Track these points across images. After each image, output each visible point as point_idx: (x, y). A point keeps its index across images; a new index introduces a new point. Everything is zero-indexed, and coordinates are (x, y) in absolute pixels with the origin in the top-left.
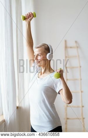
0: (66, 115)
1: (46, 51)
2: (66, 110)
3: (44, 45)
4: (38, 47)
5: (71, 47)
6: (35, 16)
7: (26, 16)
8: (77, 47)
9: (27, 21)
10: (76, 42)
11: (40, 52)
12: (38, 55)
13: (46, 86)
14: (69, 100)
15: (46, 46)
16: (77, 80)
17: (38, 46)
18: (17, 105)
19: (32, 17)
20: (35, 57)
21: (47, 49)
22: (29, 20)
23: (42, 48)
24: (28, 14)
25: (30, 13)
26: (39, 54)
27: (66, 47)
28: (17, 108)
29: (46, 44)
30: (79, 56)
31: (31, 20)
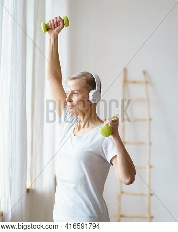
0: (120, 208)
1: (88, 86)
2: (119, 199)
3: (85, 74)
4: (74, 79)
5: (134, 82)
6: (68, 24)
7: (51, 24)
8: (147, 83)
9: (53, 34)
10: (145, 72)
11: (77, 88)
12: (73, 93)
13: (89, 152)
14: (128, 178)
15: (89, 76)
16: (142, 143)
17: (74, 76)
18: (28, 186)
19: (61, 25)
20: (68, 96)
21: (90, 83)
22: (55, 31)
23: (80, 79)
24: (53, 20)
25: (59, 19)
26: (76, 92)
27: (125, 82)
28: (28, 190)
29: (89, 73)
30: (148, 99)
31: (59, 31)
